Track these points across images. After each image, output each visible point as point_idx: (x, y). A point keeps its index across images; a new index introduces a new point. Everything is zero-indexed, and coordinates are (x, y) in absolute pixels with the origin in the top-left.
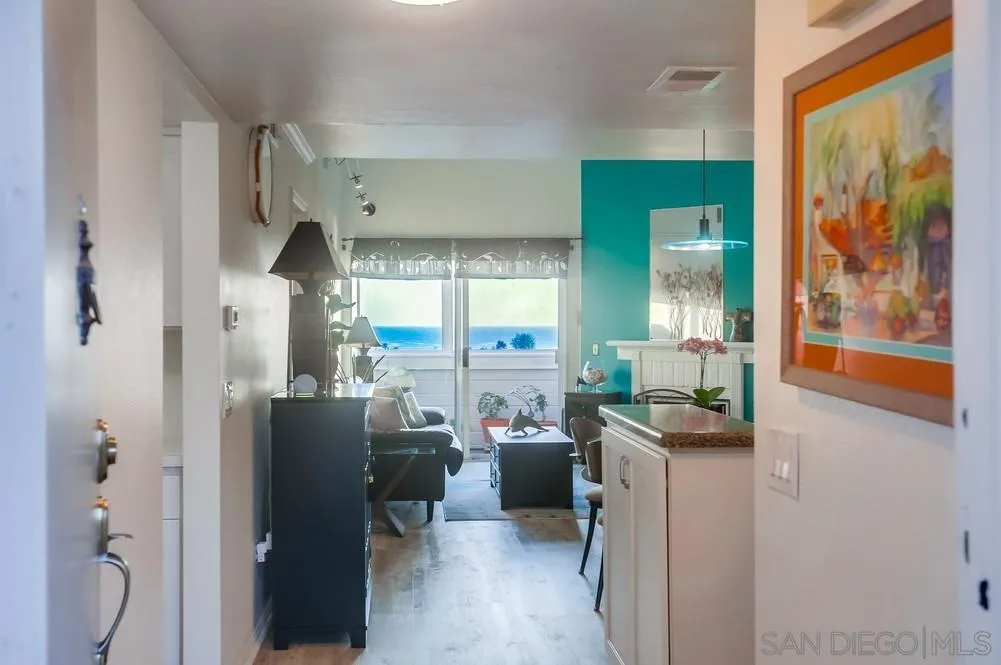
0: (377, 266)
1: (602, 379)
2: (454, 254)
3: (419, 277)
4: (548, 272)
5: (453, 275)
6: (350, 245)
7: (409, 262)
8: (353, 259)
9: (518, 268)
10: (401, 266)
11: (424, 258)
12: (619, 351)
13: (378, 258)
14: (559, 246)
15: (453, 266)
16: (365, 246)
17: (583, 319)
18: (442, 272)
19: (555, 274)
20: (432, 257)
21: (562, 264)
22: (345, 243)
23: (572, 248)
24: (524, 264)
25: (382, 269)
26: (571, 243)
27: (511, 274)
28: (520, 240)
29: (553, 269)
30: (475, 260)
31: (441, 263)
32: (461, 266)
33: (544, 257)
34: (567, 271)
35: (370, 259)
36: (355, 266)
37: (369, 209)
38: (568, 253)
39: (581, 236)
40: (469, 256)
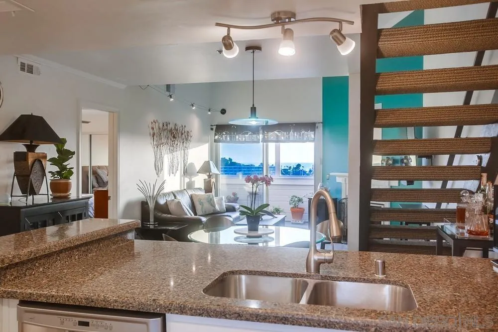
0: (226, 137)
2: (260, 132)
3: (245, 142)
4: (305, 139)
5: (260, 141)
6: (214, 128)
7: (240, 135)
8: (215, 135)
9: (291, 137)
10: (237, 137)
11: (247, 134)
12: (337, 178)
13: (226, 134)
14: (312, 126)
15: (261, 136)
16: (221, 129)
17: (323, 162)
18: (255, 140)
19: (308, 140)
20: (250, 133)
21: (311, 134)
22: (212, 127)
23: (317, 127)
24: (294, 135)
25: (229, 139)
26: (317, 125)
27: (288, 140)
28: (292, 124)
29: (308, 138)
30: (270, 134)
31: (255, 136)
32: (264, 137)
33: (303, 132)
34: (314, 139)
35: (223, 134)
36: (216, 137)
37: (223, 112)
38: (314, 131)
39: (322, 122)
40: (268, 132)
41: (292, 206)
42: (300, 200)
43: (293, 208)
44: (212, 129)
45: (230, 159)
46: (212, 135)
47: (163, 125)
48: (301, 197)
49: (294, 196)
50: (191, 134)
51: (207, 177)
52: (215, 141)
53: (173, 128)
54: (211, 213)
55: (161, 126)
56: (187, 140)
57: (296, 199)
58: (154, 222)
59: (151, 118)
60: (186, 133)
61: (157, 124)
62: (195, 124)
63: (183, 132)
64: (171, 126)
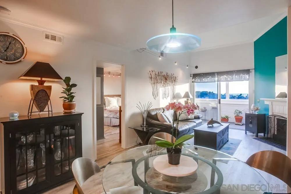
0: (198, 80)
1: (257, 109)
2: (216, 76)
3: (208, 82)
4: (243, 79)
5: (216, 81)
6: (192, 75)
7: (205, 79)
8: (193, 79)
9: (234, 78)
10: (203, 80)
11: (209, 77)
12: (265, 101)
13: (198, 78)
14: (248, 71)
15: (216, 79)
16: (195, 76)
17: (255, 92)
18: (213, 81)
19: (245, 79)
20: (210, 77)
21: (247, 76)
22: (191, 75)
23: (251, 72)
24: (236, 77)
25: (199, 80)
26: (251, 71)
27: (232, 80)
28: (234, 71)
29: (245, 78)
30: (222, 77)
31: (213, 79)
32: (218, 79)
33: (241, 75)
34: (249, 79)
35: (196, 78)
36: (193, 80)
37: (197, 67)
38: (249, 73)
39: (254, 68)
40: (220, 76)
41: (235, 115)
42: (240, 112)
43: (236, 116)
44: (191, 76)
45: (213, 92)
46: (191, 79)
47: (159, 73)
48: (241, 111)
49: (236, 110)
50: (178, 78)
51: (186, 100)
52: (193, 82)
53: (166, 74)
54: (185, 119)
55: (157, 73)
56: (175, 81)
57: (238, 112)
58: (146, 125)
59: (150, 69)
60: (174, 78)
61: (154, 73)
62: (180, 74)
63: (172, 77)
64: (164, 73)
